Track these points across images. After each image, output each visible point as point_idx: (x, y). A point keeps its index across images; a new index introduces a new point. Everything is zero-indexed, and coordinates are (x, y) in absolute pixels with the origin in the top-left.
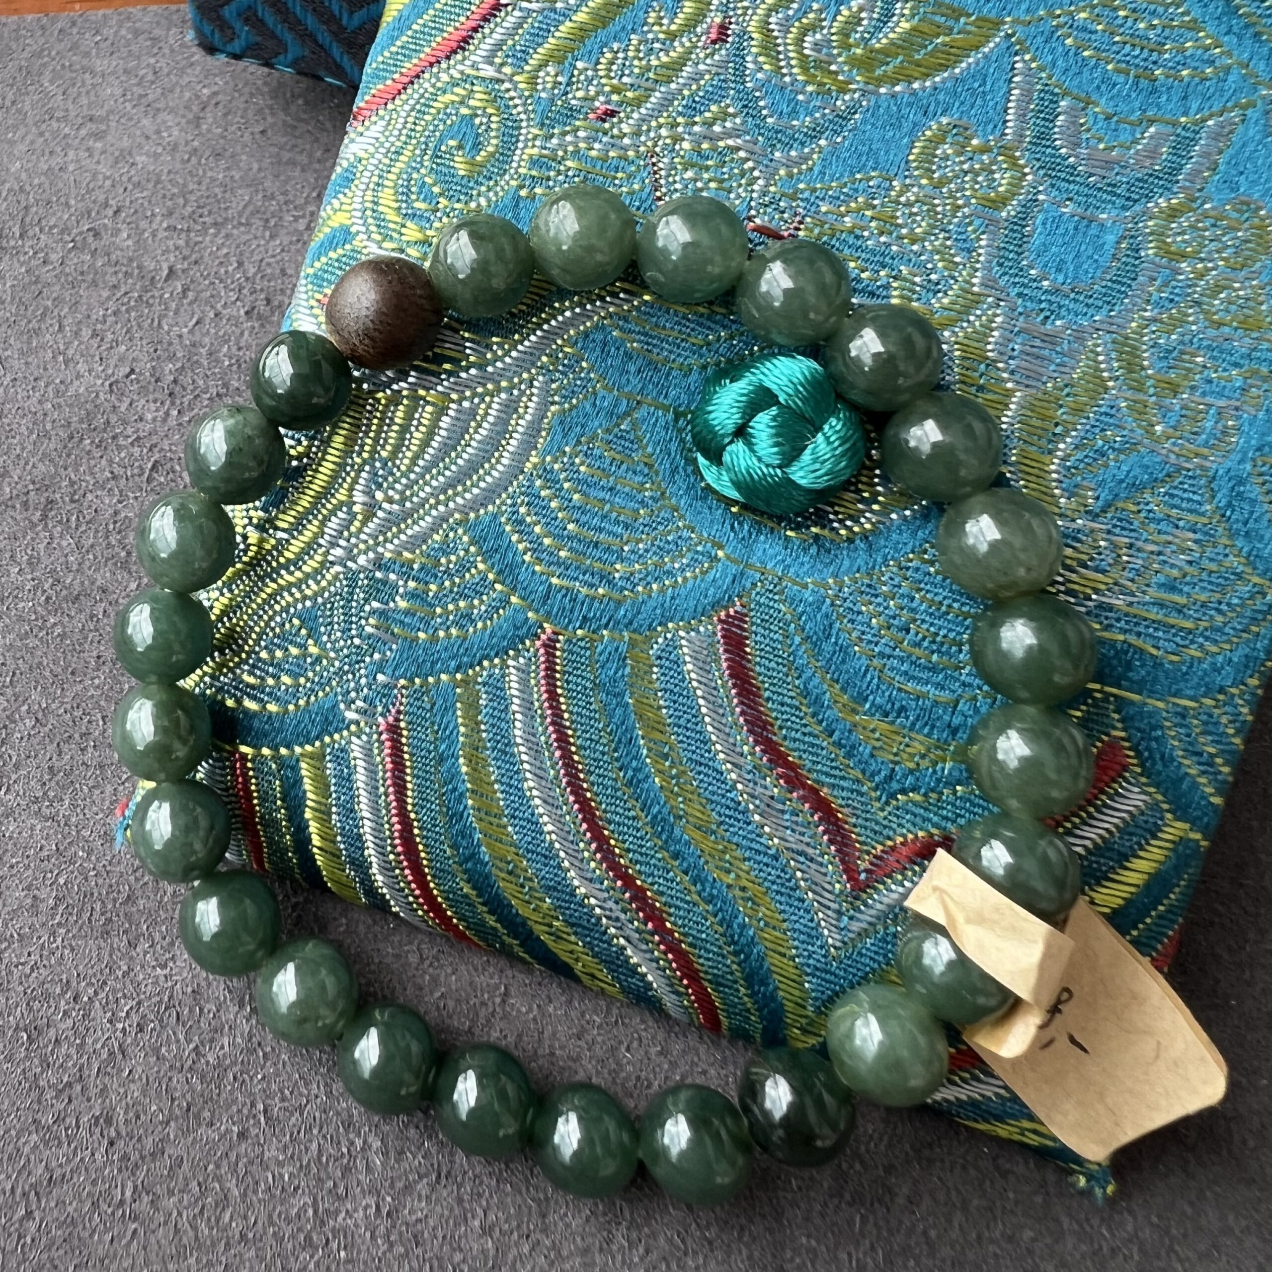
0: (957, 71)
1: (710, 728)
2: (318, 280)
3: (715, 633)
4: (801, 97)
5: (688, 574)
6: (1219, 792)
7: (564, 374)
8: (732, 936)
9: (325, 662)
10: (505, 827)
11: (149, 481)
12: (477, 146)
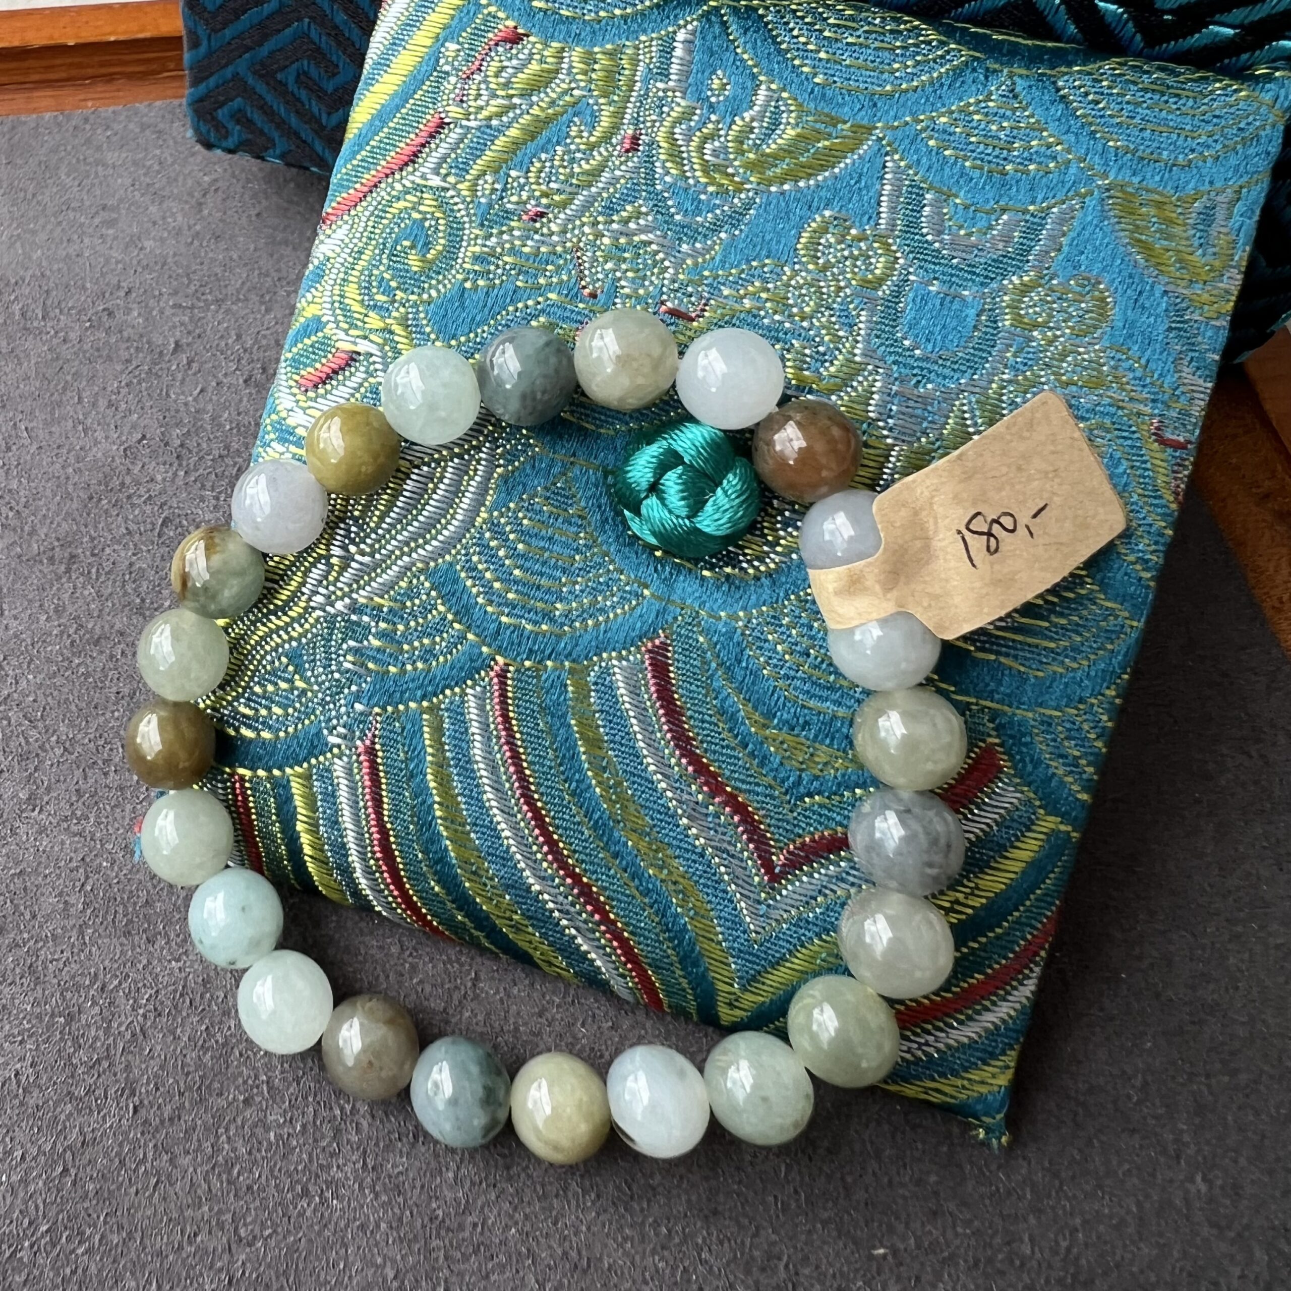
0: (837, 170)
1: (641, 744)
2: (296, 364)
3: (643, 662)
4: (703, 197)
5: (619, 611)
6: (1085, 789)
7: (509, 441)
8: (667, 925)
9: (309, 694)
10: (469, 833)
11: (160, 536)
12: (427, 246)
